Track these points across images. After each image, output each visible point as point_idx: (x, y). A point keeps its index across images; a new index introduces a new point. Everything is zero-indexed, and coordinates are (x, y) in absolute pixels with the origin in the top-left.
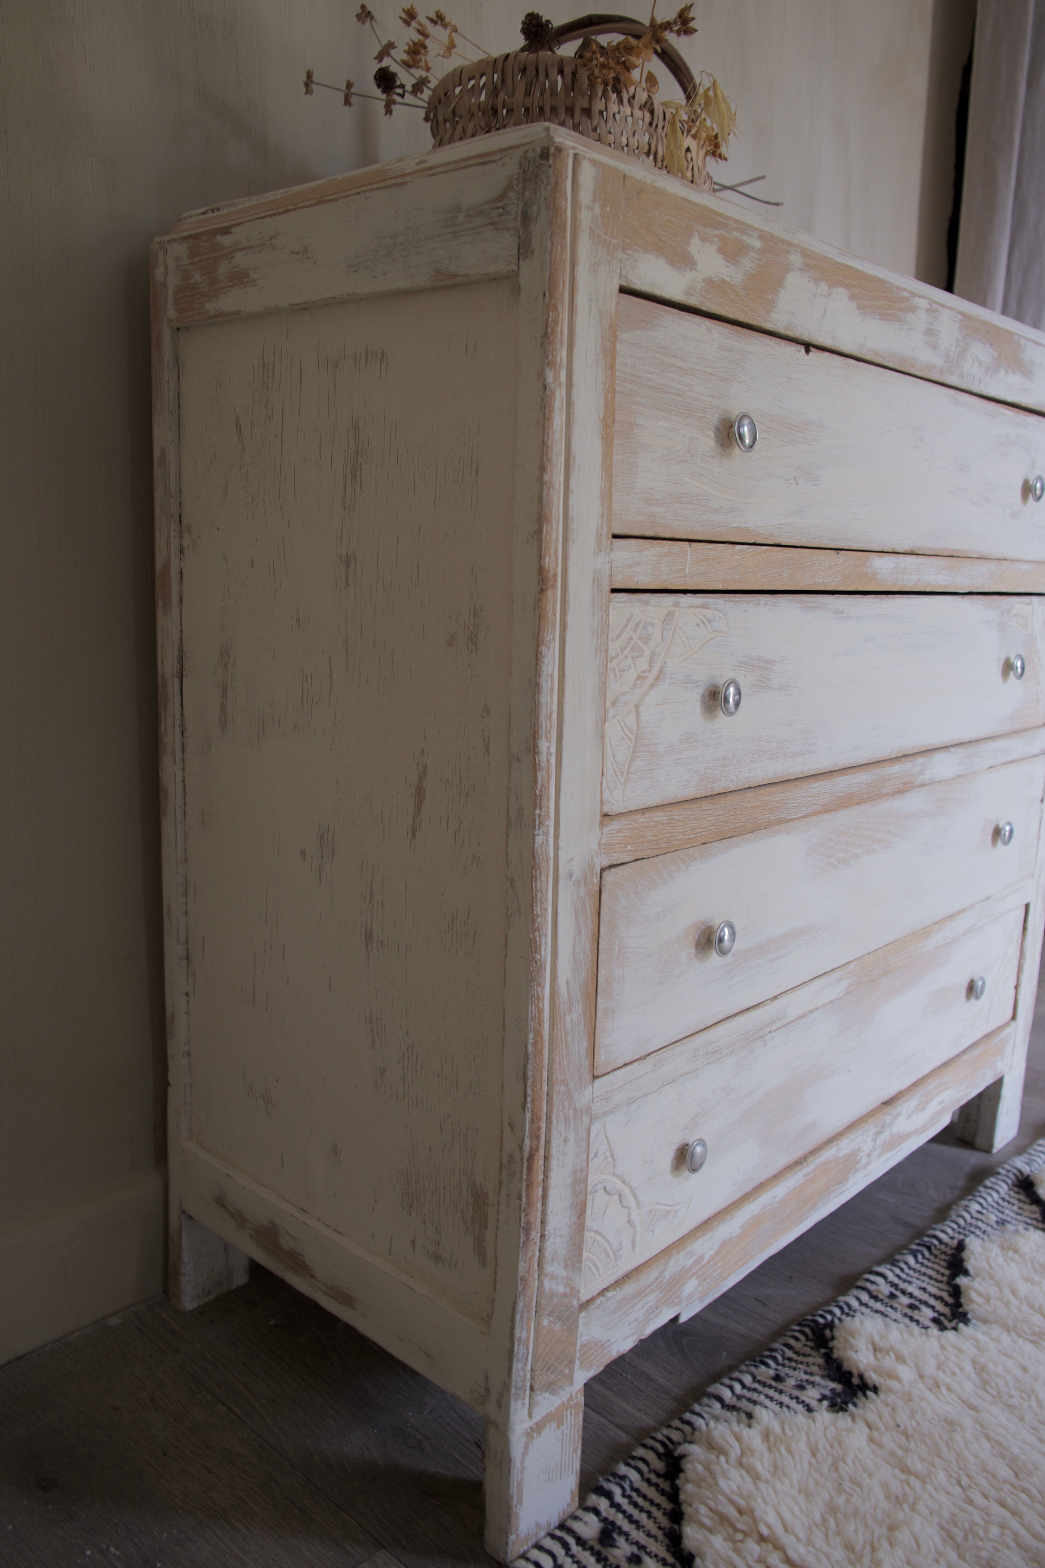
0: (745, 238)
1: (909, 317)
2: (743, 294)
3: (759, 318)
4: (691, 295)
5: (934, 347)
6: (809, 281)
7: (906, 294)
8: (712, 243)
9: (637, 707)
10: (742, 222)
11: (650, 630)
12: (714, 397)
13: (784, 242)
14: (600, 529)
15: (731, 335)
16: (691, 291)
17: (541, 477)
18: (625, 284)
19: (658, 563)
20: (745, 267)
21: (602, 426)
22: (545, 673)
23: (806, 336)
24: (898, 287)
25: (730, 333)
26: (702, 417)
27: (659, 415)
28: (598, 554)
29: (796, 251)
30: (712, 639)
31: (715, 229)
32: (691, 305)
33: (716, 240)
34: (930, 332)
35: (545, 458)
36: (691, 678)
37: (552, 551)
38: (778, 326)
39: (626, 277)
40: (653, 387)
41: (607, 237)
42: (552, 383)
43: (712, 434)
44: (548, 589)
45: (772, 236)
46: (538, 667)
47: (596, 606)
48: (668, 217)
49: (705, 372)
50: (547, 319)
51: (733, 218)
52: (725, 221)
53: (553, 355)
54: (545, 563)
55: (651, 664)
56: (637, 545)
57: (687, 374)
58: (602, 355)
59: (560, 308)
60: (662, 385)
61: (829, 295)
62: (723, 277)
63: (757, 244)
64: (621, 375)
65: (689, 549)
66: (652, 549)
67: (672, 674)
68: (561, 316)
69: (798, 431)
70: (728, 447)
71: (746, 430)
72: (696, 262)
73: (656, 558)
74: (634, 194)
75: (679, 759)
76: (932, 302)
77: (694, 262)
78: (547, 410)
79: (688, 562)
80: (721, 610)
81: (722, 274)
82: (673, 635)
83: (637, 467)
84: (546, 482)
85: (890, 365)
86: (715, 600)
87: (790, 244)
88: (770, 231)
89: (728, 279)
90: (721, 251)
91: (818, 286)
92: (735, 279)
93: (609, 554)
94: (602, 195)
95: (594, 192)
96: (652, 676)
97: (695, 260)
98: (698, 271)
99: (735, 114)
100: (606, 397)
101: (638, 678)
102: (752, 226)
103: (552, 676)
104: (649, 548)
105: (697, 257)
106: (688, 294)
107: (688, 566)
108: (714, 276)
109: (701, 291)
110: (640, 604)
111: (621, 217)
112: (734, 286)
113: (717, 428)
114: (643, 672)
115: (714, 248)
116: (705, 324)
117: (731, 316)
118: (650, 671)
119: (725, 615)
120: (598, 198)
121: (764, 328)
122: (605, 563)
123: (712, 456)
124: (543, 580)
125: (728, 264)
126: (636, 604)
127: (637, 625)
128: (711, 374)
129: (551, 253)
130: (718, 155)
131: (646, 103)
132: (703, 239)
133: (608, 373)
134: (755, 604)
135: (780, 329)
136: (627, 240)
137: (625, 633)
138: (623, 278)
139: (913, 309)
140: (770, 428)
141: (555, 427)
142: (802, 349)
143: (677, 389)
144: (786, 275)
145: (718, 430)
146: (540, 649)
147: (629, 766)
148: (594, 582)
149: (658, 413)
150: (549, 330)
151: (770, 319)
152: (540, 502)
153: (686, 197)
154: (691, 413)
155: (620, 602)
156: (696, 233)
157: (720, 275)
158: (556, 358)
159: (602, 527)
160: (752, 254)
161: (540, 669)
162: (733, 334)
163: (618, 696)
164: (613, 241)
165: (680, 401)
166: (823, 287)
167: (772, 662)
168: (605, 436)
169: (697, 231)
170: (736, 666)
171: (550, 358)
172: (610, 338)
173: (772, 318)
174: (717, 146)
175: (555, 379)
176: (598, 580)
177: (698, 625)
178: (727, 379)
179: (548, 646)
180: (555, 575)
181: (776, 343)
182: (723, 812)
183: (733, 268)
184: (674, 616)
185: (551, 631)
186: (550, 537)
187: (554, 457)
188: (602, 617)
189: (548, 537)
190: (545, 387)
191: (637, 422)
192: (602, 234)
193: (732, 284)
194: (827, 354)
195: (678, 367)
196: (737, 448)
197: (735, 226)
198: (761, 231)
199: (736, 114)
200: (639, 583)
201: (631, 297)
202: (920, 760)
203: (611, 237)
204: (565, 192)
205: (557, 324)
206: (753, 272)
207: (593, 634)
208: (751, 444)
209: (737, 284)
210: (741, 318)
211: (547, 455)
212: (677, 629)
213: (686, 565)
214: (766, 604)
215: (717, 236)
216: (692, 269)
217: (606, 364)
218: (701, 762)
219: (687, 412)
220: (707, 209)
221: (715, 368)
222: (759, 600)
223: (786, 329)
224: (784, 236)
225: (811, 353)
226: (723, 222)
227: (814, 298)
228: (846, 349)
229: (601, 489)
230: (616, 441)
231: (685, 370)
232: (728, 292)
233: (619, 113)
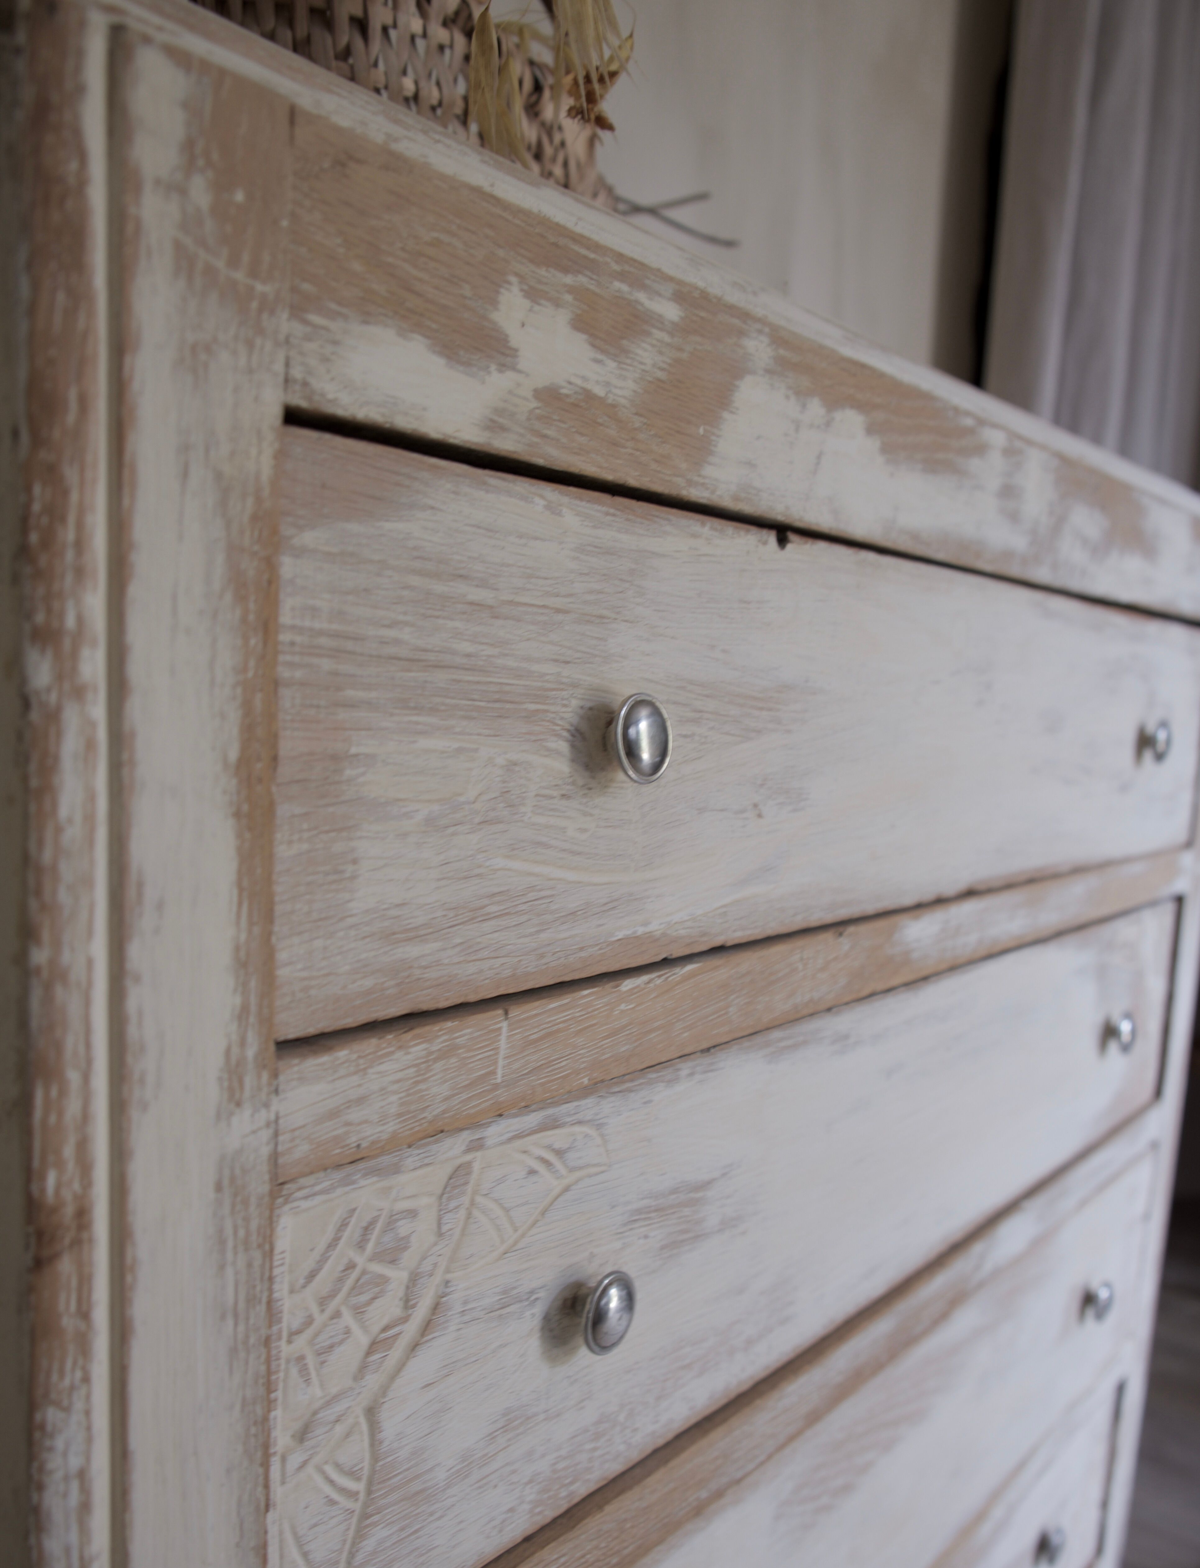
0: (641, 296)
1: (974, 464)
2: (637, 425)
3: (675, 479)
4: (503, 429)
5: (1014, 517)
6: (787, 397)
7: (969, 422)
8: (557, 304)
9: (371, 1412)
10: (635, 261)
11: (404, 1228)
12: (567, 662)
13: (732, 309)
14: (235, 1050)
15: (609, 518)
16: (501, 420)
17: (21, 959)
18: (304, 404)
19: (417, 1083)
20: (641, 363)
21: (234, 781)
22: (59, 1475)
23: (778, 511)
24: (956, 410)
25: (607, 514)
26: (537, 711)
27: (417, 723)
28: (231, 1114)
29: (760, 332)
30: (567, 1189)
31: (566, 270)
32: (503, 454)
33: (568, 298)
34: (1008, 492)
35: (33, 904)
36: (515, 1292)
37: (69, 1151)
38: (718, 493)
39: (305, 384)
40: (399, 659)
41: (239, 276)
42: (49, 690)
43: (564, 747)
44: (55, 1257)
45: (704, 295)
46: (35, 1465)
47: (230, 1244)
48: (435, 235)
49: (544, 607)
50: (27, 506)
51: (612, 250)
52: (592, 256)
53: (49, 611)
54: (43, 1190)
55: (408, 1303)
56: (355, 1056)
57: (497, 617)
58: (228, 597)
59: (70, 474)
60: (425, 650)
61: (828, 424)
62: (589, 386)
63: (671, 311)
64: (298, 639)
65: (505, 1024)
66: (399, 1054)
67: (465, 1302)
68: (74, 497)
69: (761, 709)
70: (603, 769)
71: (643, 728)
72: (516, 350)
73: (413, 1070)
74: (326, 165)
75: (488, 1476)
76: (1013, 435)
77: (510, 348)
78: (33, 767)
79: (502, 1053)
80: (589, 1121)
81: (584, 379)
82: (469, 1215)
83: (355, 862)
84: (38, 970)
85: (940, 556)
86: (575, 1104)
87: (746, 316)
88: (701, 284)
89: (599, 391)
90: (580, 324)
91: (804, 406)
92: (619, 392)
93: (267, 1105)
94: (215, 156)
95: (188, 146)
96: (411, 1328)
97: (514, 342)
98: (520, 372)
99: (631, 36)
100: (247, 707)
101: (373, 1347)
102: (659, 270)
103: (82, 1475)
104: (392, 1053)
105: (516, 337)
106: (492, 426)
107: (501, 1063)
108: (564, 384)
109: (528, 419)
110: (375, 1179)
111: (285, 223)
112: (614, 406)
113: (577, 730)
114: (385, 1329)
115: (562, 318)
116: (542, 497)
117: (609, 476)
118: (405, 1320)
119: (599, 1126)
120: (201, 162)
121: (686, 499)
122: (254, 1132)
123: (563, 795)
124: (40, 1234)
125: (600, 357)
126: (363, 1182)
127: (367, 1229)
128: (558, 611)
129: (32, 310)
130: (593, 117)
131: (457, 13)
132: (533, 294)
133: (253, 642)
134: (669, 1081)
135: (724, 499)
136: (306, 287)
137: (330, 1262)
138: (297, 387)
139: (981, 450)
140: (701, 711)
141: (63, 812)
142: (771, 538)
143: (468, 656)
144: (737, 383)
145: (578, 736)
146: (38, 1417)
147: (352, 1555)
148: (219, 1188)
149: (415, 718)
150: (34, 538)
151: (701, 480)
152: (23, 1022)
153: (487, 188)
154: (508, 706)
155: (315, 1194)
156: (513, 279)
157: (579, 382)
158: (61, 615)
159: (243, 1043)
160: (658, 334)
161: (41, 1469)
162: (614, 515)
163: (315, 1413)
164: (259, 287)
165: (478, 683)
166: (816, 408)
167: (705, 1185)
168: (245, 808)
169: (517, 275)
170: (625, 1225)
171: (40, 618)
172: (256, 548)
173: (704, 477)
174: (591, 98)
175: (60, 677)
176: (233, 1179)
177: (532, 1172)
178: (601, 617)
179: (65, 1403)
180: (83, 1214)
181: (715, 530)
182: (595, 1543)
183: (612, 365)
184: (469, 1173)
185: (75, 1363)
186: (60, 1114)
187: (63, 897)
188: (249, 1265)
189: (53, 1119)
190: (26, 703)
191: (354, 750)
192: (220, 264)
193: (610, 401)
194: (822, 545)
195: (471, 603)
196: (621, 776)
197: (616, 267)
198: (680, 283)
199: (635, 35)
200: (364, 1144)
201: (327, 437)
202: (977, 1248)
203: (253, 273)
204: (77, 133)
205: (63, 519)
206: (660, 374)
207: (223, 1317)
208: (658, 759)
209: (623, 401)
210: (633, 480)
211: (38, 893)
212: (479, 1199)
213: (496, 1063)
214: (692, 1074)
215: (571, 290)
216: (504, 365)
217: (244, 620)
218: (543, 1456)
219: (497, 705)
220: (544, 222)
221: (571, 595)
222: (679, 1070)
223: (736, 498)
224: (734, 297)
225: (789, 546)
226: (585, 257)
227: (797, 430)
228: (859, 531)
229: (237, 948)
230: (283, 810)
231: (491, 607)
232: (600, 421)
233: (395, 26)
